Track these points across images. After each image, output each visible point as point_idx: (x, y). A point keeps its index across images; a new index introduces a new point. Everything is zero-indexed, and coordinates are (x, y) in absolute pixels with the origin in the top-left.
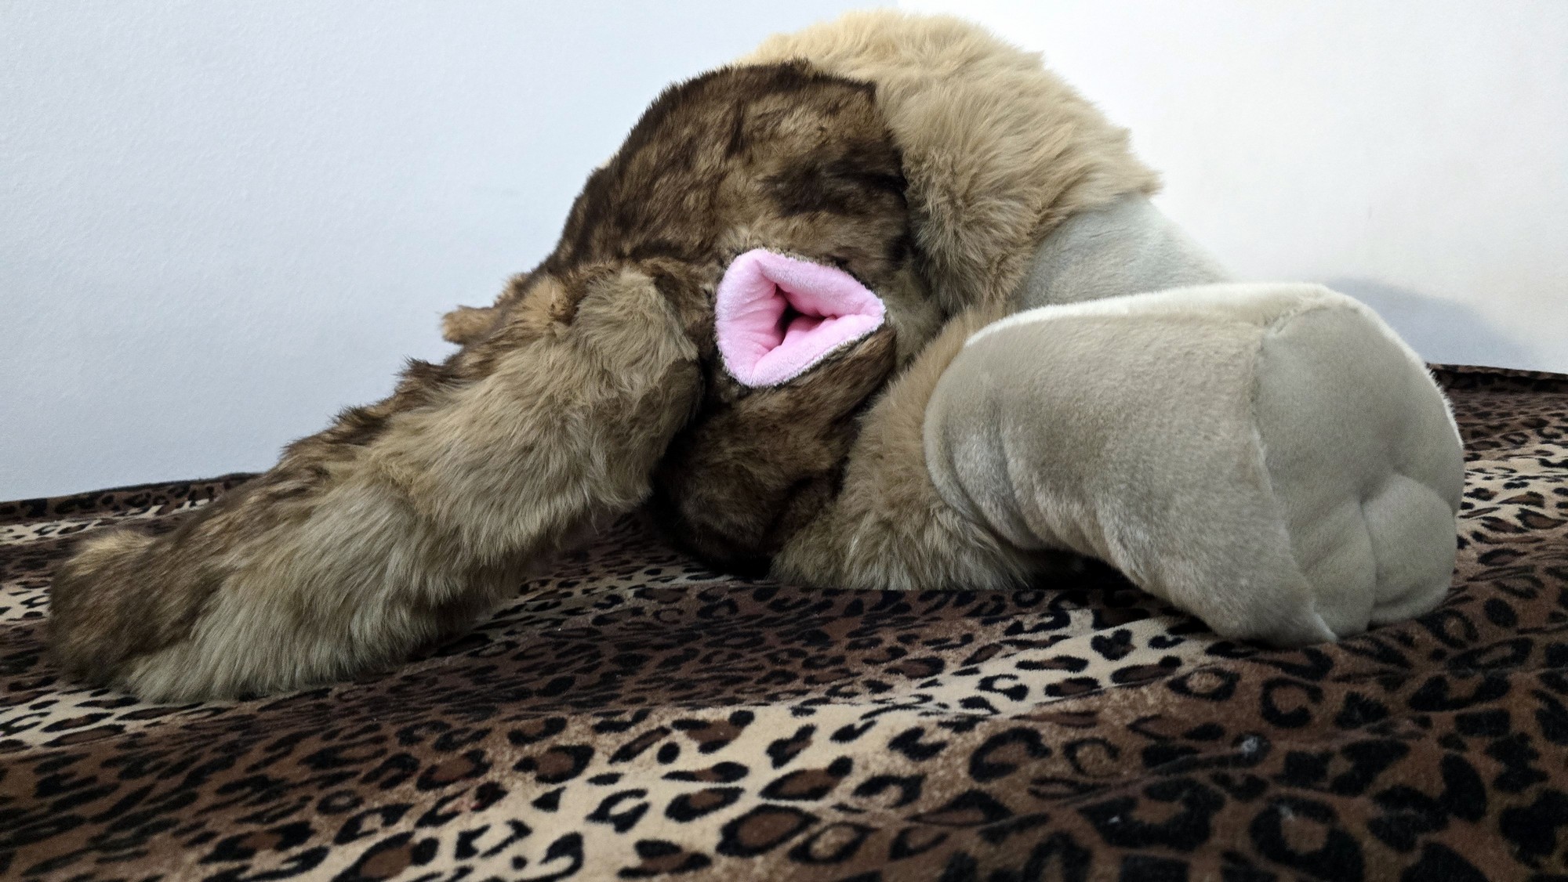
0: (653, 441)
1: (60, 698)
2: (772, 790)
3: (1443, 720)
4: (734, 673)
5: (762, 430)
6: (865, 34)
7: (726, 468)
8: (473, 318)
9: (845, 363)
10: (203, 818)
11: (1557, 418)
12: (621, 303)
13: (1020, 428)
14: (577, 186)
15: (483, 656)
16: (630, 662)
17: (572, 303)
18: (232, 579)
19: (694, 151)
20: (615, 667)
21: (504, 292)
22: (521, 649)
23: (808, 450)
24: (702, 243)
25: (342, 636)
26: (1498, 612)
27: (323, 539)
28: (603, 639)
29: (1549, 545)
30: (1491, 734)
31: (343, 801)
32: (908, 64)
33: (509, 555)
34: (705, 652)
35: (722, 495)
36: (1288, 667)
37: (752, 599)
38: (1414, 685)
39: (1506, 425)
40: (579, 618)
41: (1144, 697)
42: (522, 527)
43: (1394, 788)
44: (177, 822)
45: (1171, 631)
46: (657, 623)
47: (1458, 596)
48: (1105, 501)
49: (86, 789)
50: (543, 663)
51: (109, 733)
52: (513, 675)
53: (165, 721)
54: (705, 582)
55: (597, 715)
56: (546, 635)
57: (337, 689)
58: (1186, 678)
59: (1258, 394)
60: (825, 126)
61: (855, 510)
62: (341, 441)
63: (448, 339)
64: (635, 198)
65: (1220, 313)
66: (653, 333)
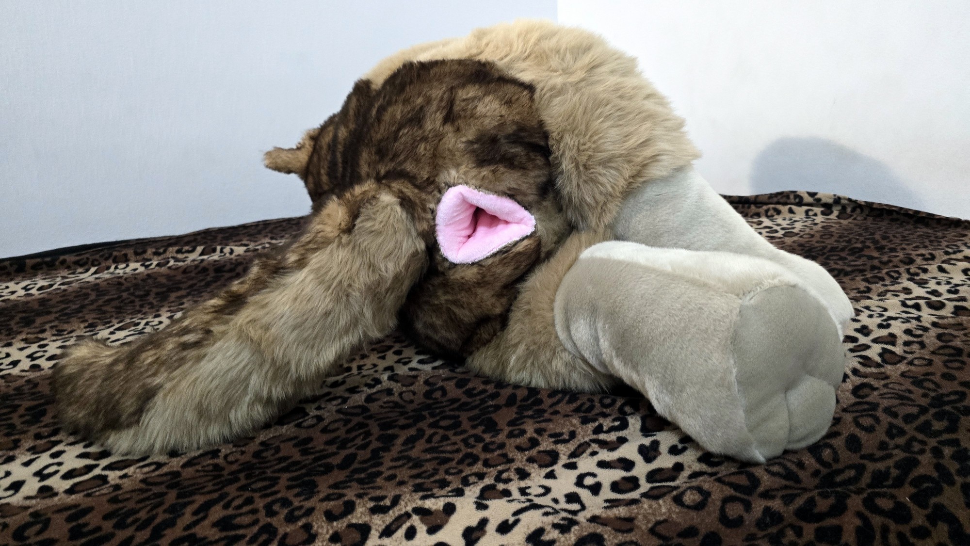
0: (399, 297)
1: (66, 448)
3: (809, 531)
4: (444, 455)
5: (462, 290)
6: (530, 43)
7: (441, 308)
9: (512, 255)
11: (920, 258)
13: (607, 326)
15: (305, 428)
16: (387, 442)
17: (351, 220)
18: (161, 393)
19: (424, 116)
20: (380, 445)
21: (303, 140)
22: (326, 422)
24: (428, 179)
25: (225, 421)
26: (853, 443)
27: (212, 371)
28: (370, 417)
29: (891, 383)
30: (832, 543)
32: (555, 71)
34: (428, 432)
35: (438, 322)
36: (736, 487)
37: (454, 387)
38: (799, 502)
39: (890, 261)
40: (356, 397)
41: (660, 507)
45: (680, 442)
46: (401, 402)
47: (835, 428)
49: (98, 535)
50: (339, 437)
51: (100, 482)
52: (322, 447)
53: (130, 473)
54: (428, 368)
55: (372, 499)
56: (339, 411)
57: (224, 452)
58: (683, 493)
59: (735, 340)
60: (503, 113)
61: (513, 342)
62: (219, 311)
63: (267, 166)
64: (388, 138)
65: (720, 285)
66: (399, 237)
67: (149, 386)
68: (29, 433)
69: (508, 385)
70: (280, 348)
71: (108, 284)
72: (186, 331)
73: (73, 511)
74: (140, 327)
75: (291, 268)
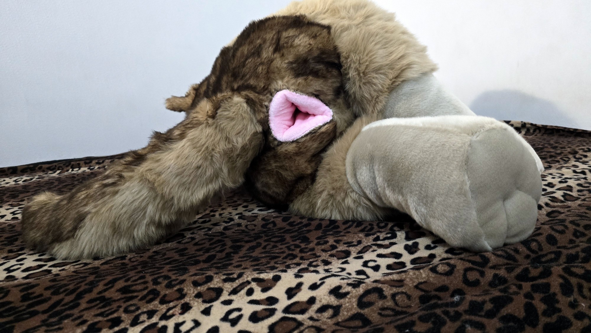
0: (245, 162)
1: (27, 257)
2: (287, 310)
3: (527, 286)
4: (274, 255)
5: (286, 158)
6: (327, 4)
7: (273, 171)
8: (177, 101)
9: (317, 134)
10: (82, 313)
11: (581, 150)
12: (233, 110)
13: (381, 167)
14: (216, 53)
15: (183, 243)
16: (236, 249)
17: (215, 110)
18: (89, 216)
19: (262, 49)
20: (231, 250)
21: (189, 91)
22: (197, 240)
23: (303, 166)
24: (264, 87)
25: (130, 237)
26: (551, 240)
27: (123, 202)
28: (226, 237)
29: (572, 209)
30: (543, 293)
31: (132, 308)
32: (343, 18)
33: (192, 207)
34: (264, 244)
35: (271, 182)
36: (473, 263)
37: (281, 221)
38: (518, 271)
39: (562, 153)
40: (217, 227)
41: (421, 274)
42: (197, 196)
43: (507, 315)
44: (73, 315)
45: (433, 242)
46: (246, 230)
47: (537, 232)
48: (411, 197)
49: (39, 299)
50: (205, 247)
51: (46, 273)
52: (194, 252)
53: (66, 269)
55: (224, 275)
56: (206, 235)
57: (129, 256)
58: (437, 266)
59: (468, 162)
60: (311, 43)
61: (320, 190)
62: (130, 163)
63: (167, 108)
64: (239, 66)
65: (456, 129)
66: (245, 122)
67: (81, 213)
69: (316, 219)
70: (167, 188)
71: (67, 177)
72: (107, 177)
73: (26, 286)
75: (176, 139)
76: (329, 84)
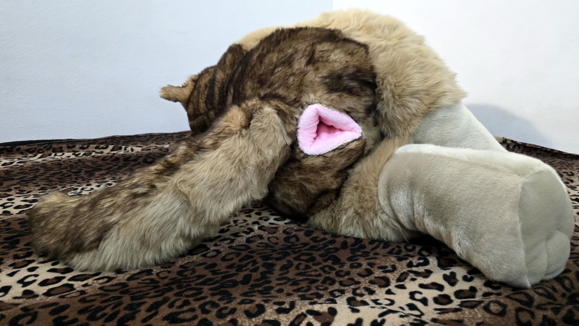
1: (39, 265)
4: (312, 278)
5: (312, 172)
7: (296, 183)
8: (174, 91)
9: (346, 151)
12: (265, 122)
13: (423, 195)
15: (209, 257)
16: (269, 268)
17: (248, 120)
19: (293, 60)
20: (265, 270)
21: (187, 82)
22: (223, 254)
23: (328, 181)
24: (295, 99)
25: (157, 249)
27: (153, 214)
28: (253, 252)
32: (379, 38)
34: (296, 263)
35: (293, 192)
36: (521, 302)
37: (304, 235)
40: (239, 239)
41: (476, 313)
42: (227, 209)
45: (469, 273)
46: (270, 244)
48: (456, 230)
50: (234, 264)
51: (69, 289)
52: (225, 270)
53: (90, 284)
54: (281, 223)
55: (275, 303)
56: (230, 247)
57: (155, 270)
58: (488, 305)
60: (348, 60)
61: (346, 207)
62: (160, 173)
63: (162, 97)
64: (267, 73)
66: (276, 134)
67: (107, 223)
68: (9, 255)
69: (340, 236)
70: (201, 200)
71: (52, 164)
72: (136, 185)
73: (54, 307)
74: (78, 191)
75: (208, 148)
76: (363, 103)
